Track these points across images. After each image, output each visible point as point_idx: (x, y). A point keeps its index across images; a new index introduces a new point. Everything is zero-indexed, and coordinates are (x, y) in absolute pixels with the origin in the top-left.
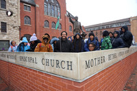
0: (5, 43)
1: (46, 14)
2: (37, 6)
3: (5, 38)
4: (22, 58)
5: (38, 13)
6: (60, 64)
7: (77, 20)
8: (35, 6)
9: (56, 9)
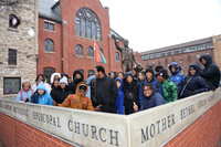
0: (13, 82)
1: (78, 34)
2: (65, 22)
3: (13, 74)
4: (36, 115)
5: (65, 34)
6: (97, 133)
7: (126, 46)
8: (60, 23)
9: (94, 27)
